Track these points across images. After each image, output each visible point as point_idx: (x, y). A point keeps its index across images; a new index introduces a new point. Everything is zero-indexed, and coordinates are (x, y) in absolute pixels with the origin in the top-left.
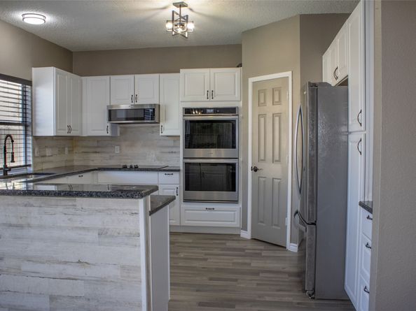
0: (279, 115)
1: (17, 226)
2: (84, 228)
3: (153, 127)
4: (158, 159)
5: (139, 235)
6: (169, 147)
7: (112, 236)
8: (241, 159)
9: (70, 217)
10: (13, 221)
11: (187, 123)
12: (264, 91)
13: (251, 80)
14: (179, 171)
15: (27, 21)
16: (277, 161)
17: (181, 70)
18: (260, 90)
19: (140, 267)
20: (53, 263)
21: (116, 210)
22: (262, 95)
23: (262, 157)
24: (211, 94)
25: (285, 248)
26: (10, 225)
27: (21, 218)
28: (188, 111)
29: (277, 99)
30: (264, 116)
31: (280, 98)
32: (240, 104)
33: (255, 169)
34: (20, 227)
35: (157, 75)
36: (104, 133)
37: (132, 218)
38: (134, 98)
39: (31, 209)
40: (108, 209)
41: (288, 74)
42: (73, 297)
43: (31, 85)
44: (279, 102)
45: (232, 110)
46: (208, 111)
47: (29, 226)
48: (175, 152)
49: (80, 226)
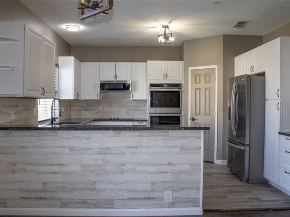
0: (209, 89)
1: (134, 147)
2: (172, 146)
3: (125, 94)
4: (127, 114)
5: (200, 148)
6: (133, 107)
7: (187, 150)
8: (183, 114)
9: (165, 141)
10: (132, 144)
11: (152, 92)
12: (200, 76)
13: (190, 69)
14: (146, 121)
15: (68, 29)
16: (207, 114)
17: (148, 61)
18: (196, 75)
19: (200, 164)
20: (154, 165)
21: (189, 137)
22: (198, 77)
23: (198, 112)
24: (166, 76)
25: (213, 162)
26: (130, 147)
27: (137, 142)
28: (152, 85)
29: (207, 80)
30: (199, 89)
31: (209, 80)
32: (183, 82)
33: (193, 119)
34: (137, 147)
35: (130, 63)
36: (95, 98)
37: (197, 140)
38: (115, 76)
39: (143, 138)
40: (186, 137)
41: (216, 67)
42: (164, 182)
43: (58, 68)
44: (209, 82)
45: (178, 86)
46: (164, 85)
47: (141, 147)
48: (138, 110)
49: (170, 145)
